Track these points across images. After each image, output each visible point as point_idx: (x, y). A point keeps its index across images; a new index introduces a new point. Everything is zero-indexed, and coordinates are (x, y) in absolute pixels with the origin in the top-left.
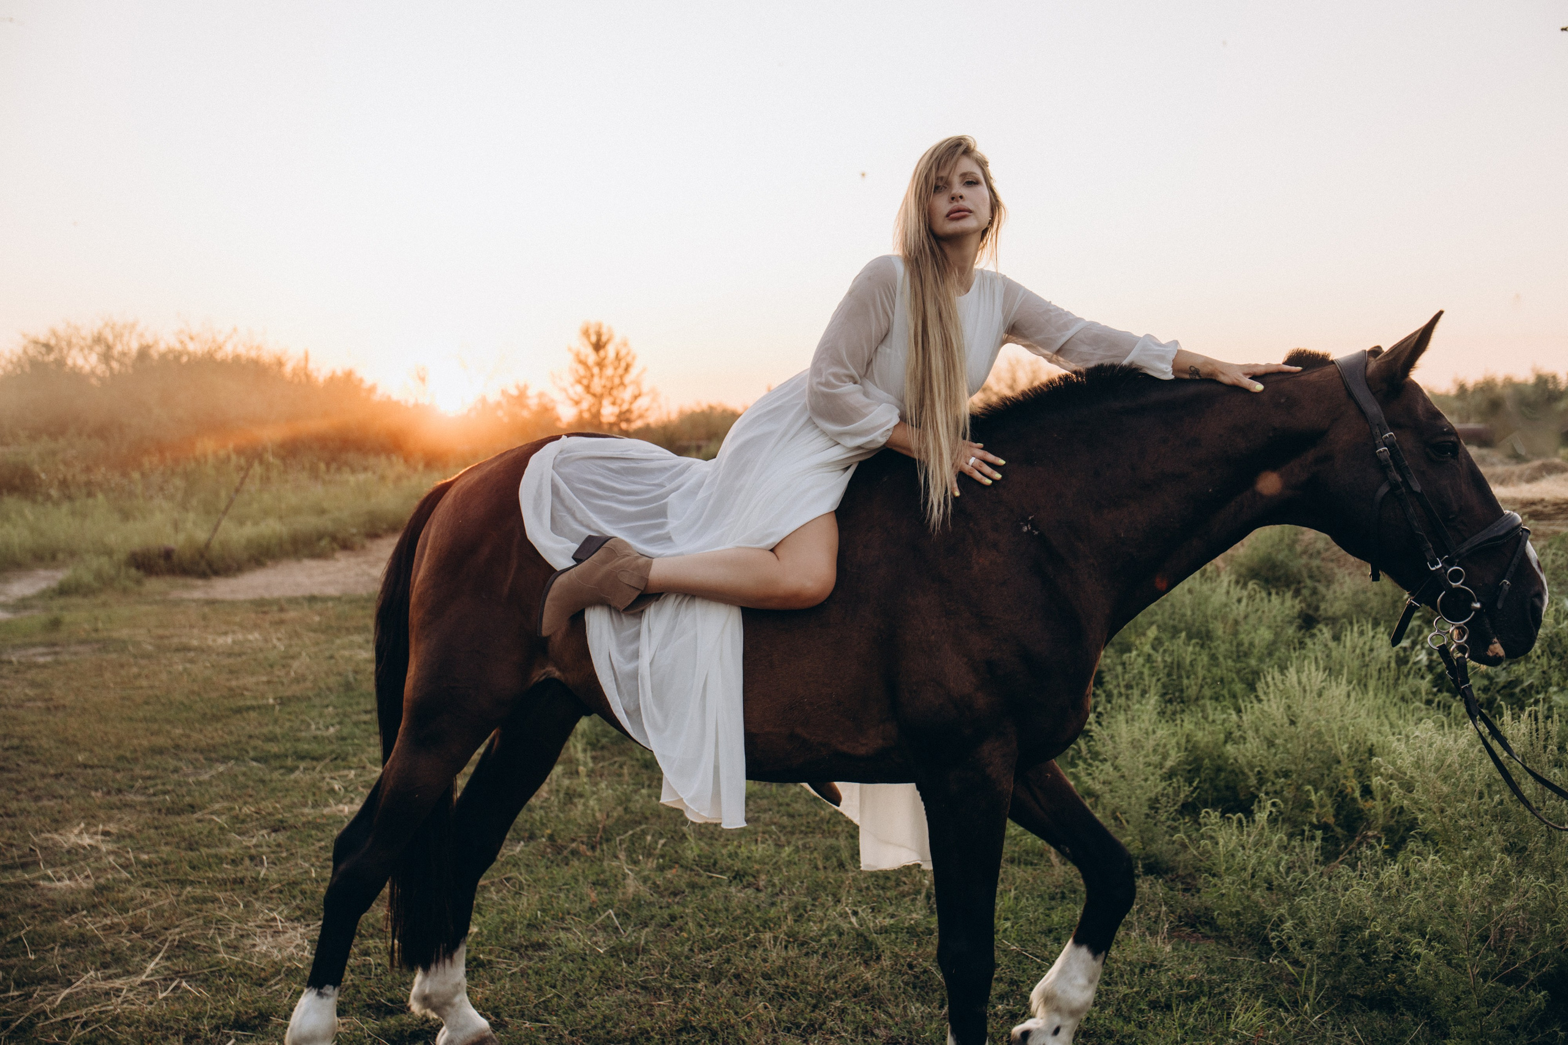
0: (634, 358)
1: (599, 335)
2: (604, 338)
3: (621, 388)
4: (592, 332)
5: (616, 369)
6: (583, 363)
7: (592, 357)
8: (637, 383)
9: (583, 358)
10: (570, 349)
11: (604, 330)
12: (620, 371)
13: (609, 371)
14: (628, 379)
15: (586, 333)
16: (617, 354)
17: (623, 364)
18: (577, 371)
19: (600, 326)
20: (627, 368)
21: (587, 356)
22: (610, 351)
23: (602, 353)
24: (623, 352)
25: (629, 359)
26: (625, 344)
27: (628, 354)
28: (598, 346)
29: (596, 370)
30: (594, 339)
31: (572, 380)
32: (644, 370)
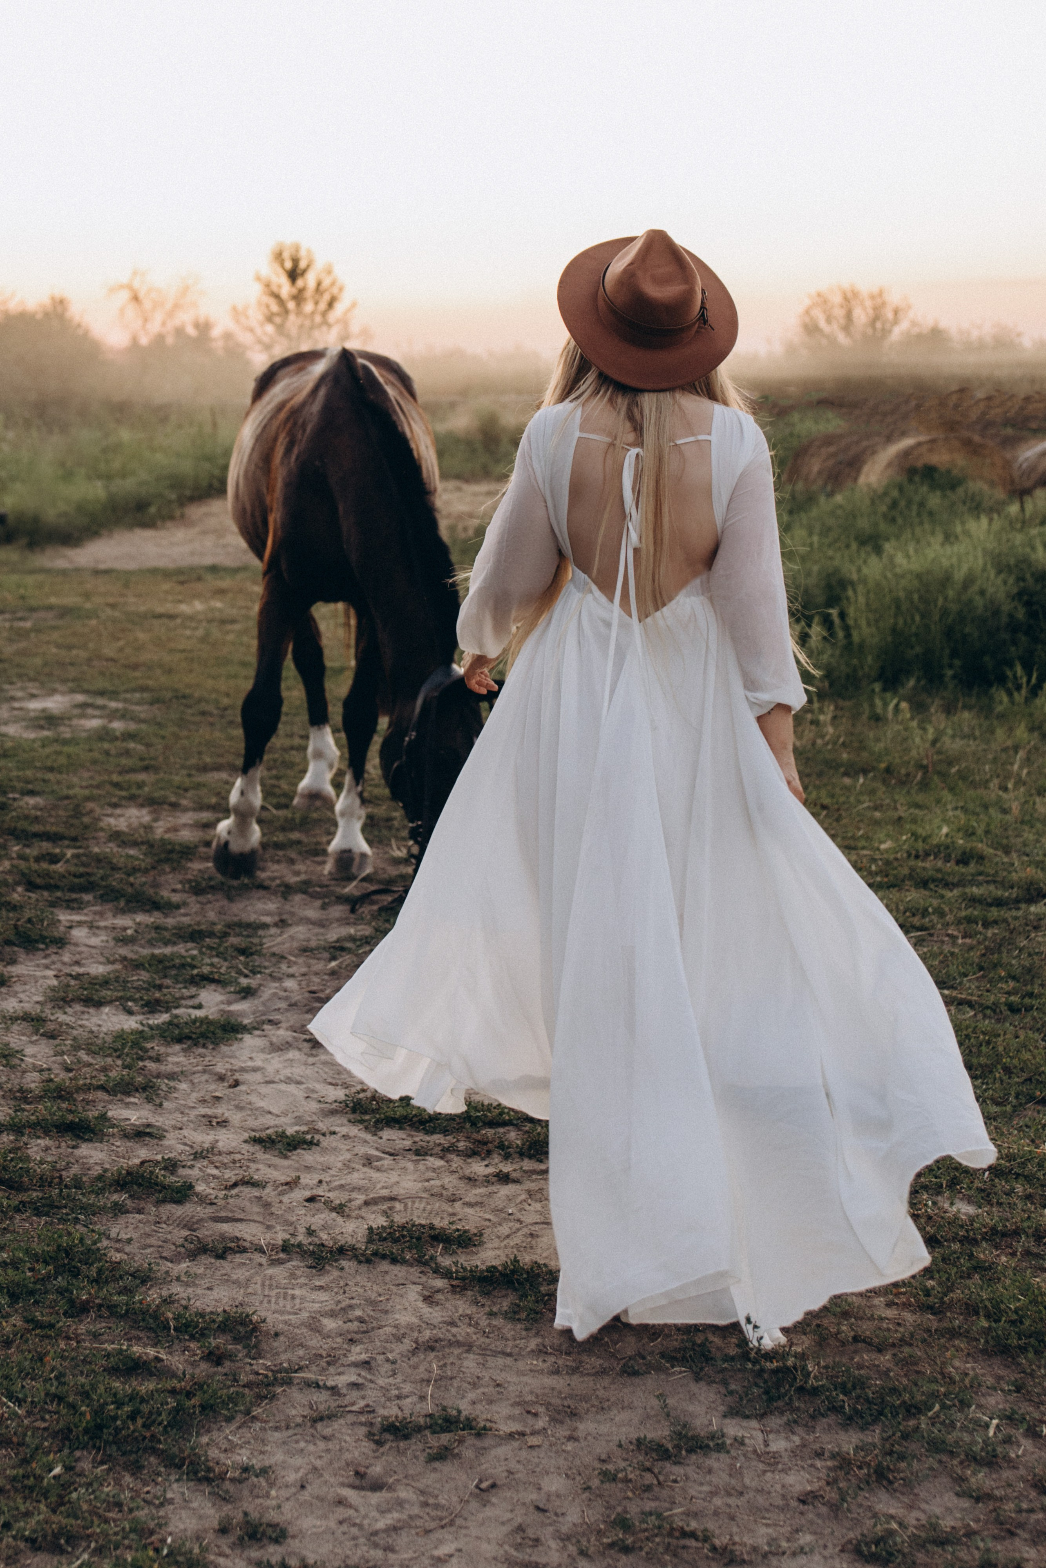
0: (341, 289)
1: (296, 261)
2: (302, 265)
3: (324, 328)
4: (286, 255)
5: (316, 303)
6: (277, 296)
7: (286, 289)
8: (344, 322)
9: (275, 289)
10: (258, 278)
11: (303, 253)
12: (323, 306)
13: (309, 307)
14: (333, 316)
15: (279, 256)
16: (319, 284)
17: (326, 297)
18: (268, 306)
19: (297, 248)
20: (331, 305)
21: (280, 286)
22: (310, 280)
23: (300, 283)
24: (326, 283)
25: (335, 291)
26: (329, 272)
27: (333, 284)
28: (294, 275)
29: (291, 305)
30: (289, 265)
31: (261, 317)
32: (354, 305)
